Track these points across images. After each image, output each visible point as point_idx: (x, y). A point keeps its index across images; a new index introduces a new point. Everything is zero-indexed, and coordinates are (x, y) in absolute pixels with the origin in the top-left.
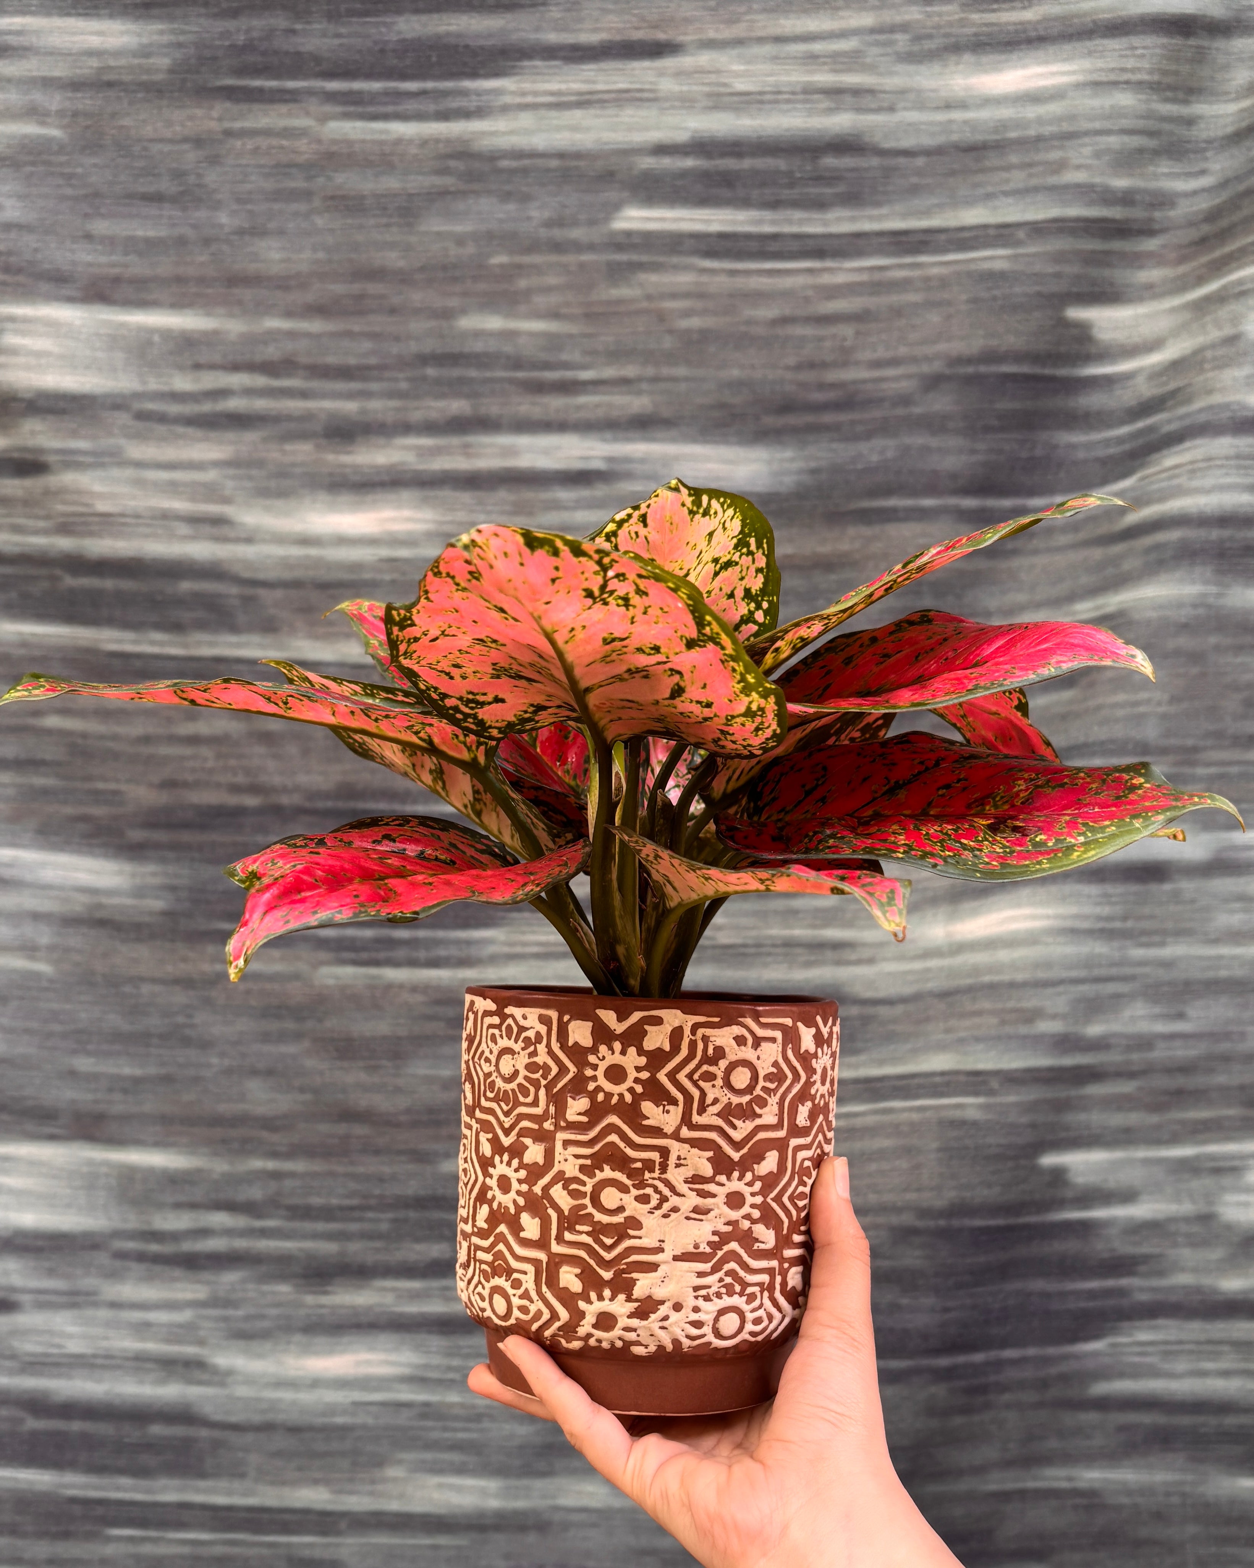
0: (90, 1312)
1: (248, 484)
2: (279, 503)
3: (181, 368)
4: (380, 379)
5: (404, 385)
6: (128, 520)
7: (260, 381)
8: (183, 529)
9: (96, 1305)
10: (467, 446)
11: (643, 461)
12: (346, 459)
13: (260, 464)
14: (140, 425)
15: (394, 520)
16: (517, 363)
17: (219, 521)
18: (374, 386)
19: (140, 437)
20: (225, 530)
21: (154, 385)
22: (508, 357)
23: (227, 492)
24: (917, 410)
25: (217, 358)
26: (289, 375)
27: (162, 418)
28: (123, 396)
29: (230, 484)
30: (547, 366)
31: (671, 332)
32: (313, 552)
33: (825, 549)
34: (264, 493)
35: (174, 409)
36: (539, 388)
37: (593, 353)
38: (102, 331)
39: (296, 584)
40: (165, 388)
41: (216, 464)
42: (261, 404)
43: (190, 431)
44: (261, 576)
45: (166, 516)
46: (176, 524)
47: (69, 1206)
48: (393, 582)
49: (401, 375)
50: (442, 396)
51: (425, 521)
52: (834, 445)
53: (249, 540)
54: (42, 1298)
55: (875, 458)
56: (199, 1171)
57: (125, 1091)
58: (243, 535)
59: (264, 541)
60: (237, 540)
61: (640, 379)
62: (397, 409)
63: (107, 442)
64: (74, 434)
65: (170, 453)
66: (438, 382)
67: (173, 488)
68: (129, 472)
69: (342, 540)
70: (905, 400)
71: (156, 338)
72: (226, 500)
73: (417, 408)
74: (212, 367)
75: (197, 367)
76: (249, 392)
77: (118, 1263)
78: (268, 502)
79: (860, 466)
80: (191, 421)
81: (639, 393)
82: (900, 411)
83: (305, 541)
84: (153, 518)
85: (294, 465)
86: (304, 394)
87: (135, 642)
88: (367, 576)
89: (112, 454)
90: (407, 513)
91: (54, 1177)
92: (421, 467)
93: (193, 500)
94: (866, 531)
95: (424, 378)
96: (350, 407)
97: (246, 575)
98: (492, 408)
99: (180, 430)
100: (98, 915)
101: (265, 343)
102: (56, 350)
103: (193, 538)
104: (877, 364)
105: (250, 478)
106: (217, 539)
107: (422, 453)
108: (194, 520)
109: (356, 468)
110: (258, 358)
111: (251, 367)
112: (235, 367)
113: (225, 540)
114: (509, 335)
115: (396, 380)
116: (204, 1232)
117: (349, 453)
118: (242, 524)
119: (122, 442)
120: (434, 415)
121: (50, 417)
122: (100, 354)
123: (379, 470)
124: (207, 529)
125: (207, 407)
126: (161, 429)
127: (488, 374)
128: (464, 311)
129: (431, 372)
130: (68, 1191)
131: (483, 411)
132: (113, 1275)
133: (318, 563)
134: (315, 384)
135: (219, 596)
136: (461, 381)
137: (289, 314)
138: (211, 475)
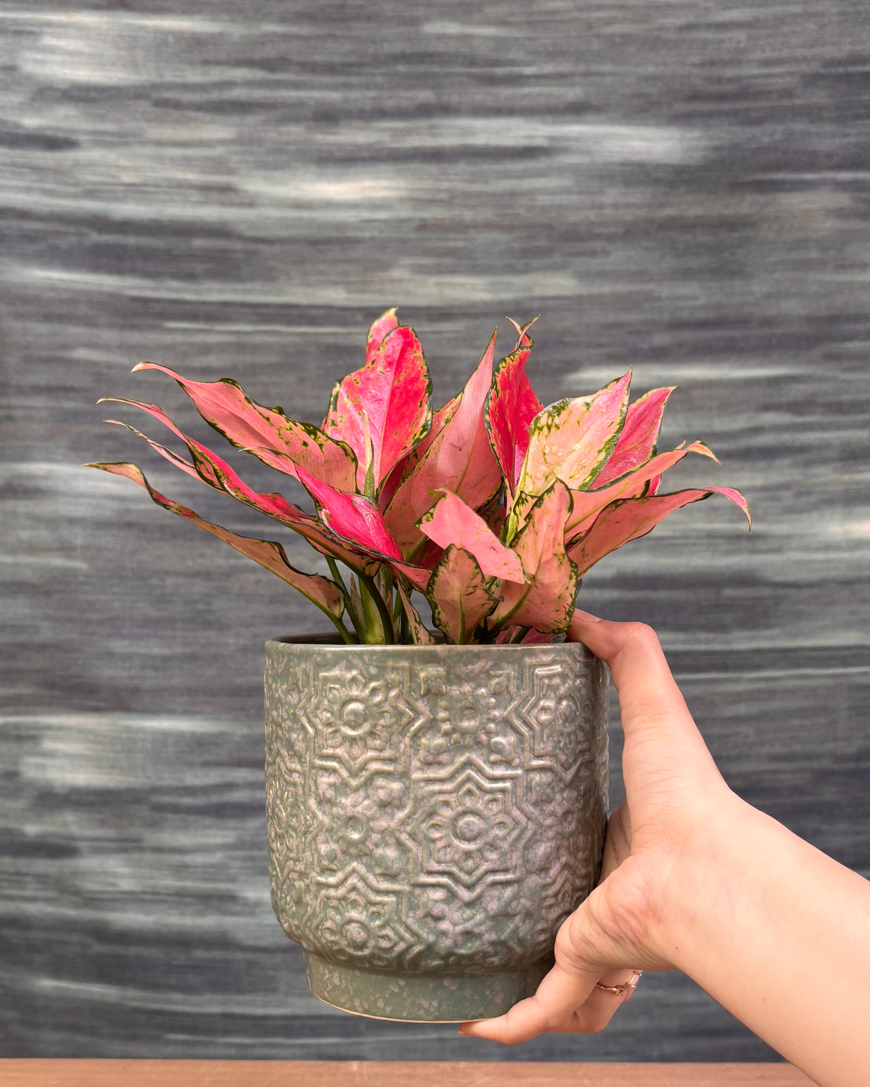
0: (137, 856)
1: (250, 158)
2: (277, 174)
3: (191, 63)
4: (359, 74)
5: (379, 79)
6: (149, 189)
7: (260, 74)
8: (196, 196)
9: (141, 849)
10: (432, 127)
11: (578, 139)
12: (331, 138)
13: (260, 142)
14: (158, 110)
15: (372, 188)
16: (472, 61)
17: (226, 189)
18: (354, 80)
19: (158, 120)
20: (231, 197)
21: (169, 77)
22: (465, 57)
23: (232, 165)
24: (798, 102)
25: (223, 56)
26: (283, 70)
27: (177, 105)
28: (144, 87)
29: (235, 158)
30: (496, 63)
31: (598, 36)
32: (305, 214)
33: (728, 212)
34: (262, 165)
35: (187, 97)
36: (491, 81)
37: (535, 53)
38: (124, 33)
39: (292, 241)
40: (179, 80)
41: (222, 142)
42: (260, 94)
43: (200, 115)
44: (261, 234)
45: (181, 185)
46: (188, 192)
47: (113, 767)
48: (373, 239)
49: (377, 71)
50: (411, 87)
51: (399, 189)
52: (733, 128)
53: (251, 205)
54: (96, 844)
55: (766, 140)
56: (222, 734)
57: (156, 669)
58: (246, 200)
59: (263, 205)
60: (241, 205)
61: (573, 75)
62: (374, 99)
63: (130, 125)
64: (103, 118)
65: (184, 133)
66: (407, 76)
67: (187, 162)
68: (150, 150)
69: (329, 205)
70: (788, 93)
71: (171, 39)
72: (232, 172)
73: (390, 98)
74: (218, 63)
75: (206, 63)
76: (249, 84)
77: (157, 815)
78: (265, 173)
79: (754, 146)
80: (200, 107)
81: (573, 85)
82: (785, 102)
83: (299, 205)
84: (171, 187)
85: (288, 143)
86: (296, 86)
87: (154, 289)
88: (351, 234)
89: (134, 135)
90: (384, 183)
91: (100, 743)
92: (395, 145)
93: (203, 172)
94: (761, 199)
95: (396, 74)
96: (335, 96)
97: (249, 233)
98: (453, 98)
99: (192, 114)
100: (126, 519)
101: (263, 44)
102: (87, 50)
103: (205, 203)
104: (766, 63)
105: (252, 153)
106: (223, 204)
107: (395, 133)
108: (206, 189)
109: (339, 146)
110: (257, 56)
111: (251, 63)
112: (239, 63)
113: (232, 205)
114: (467, 38)
115: (373, 75)
116: (230, 786)
117: (334, 134)
118: (245, 191)
119: (144, 125)
120: (404, 103)
121: (82, 104)
122: (123, 53)
123: (359, 147)
124: (215, 196)
125: (215, 96)
126: (177, 114)
127: (448, 70)
128: (428, 19)
129: (401, 68)
130: (112, 755)
131: (445, 99)
132: (154, 825)
133: (311, 223)
134: (305, 77)
135: (226, 251)
136: (427, 75)
137: (283, 20)
138: (219, 151)
